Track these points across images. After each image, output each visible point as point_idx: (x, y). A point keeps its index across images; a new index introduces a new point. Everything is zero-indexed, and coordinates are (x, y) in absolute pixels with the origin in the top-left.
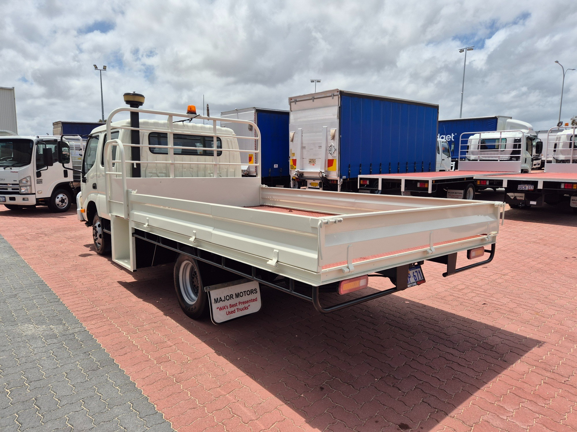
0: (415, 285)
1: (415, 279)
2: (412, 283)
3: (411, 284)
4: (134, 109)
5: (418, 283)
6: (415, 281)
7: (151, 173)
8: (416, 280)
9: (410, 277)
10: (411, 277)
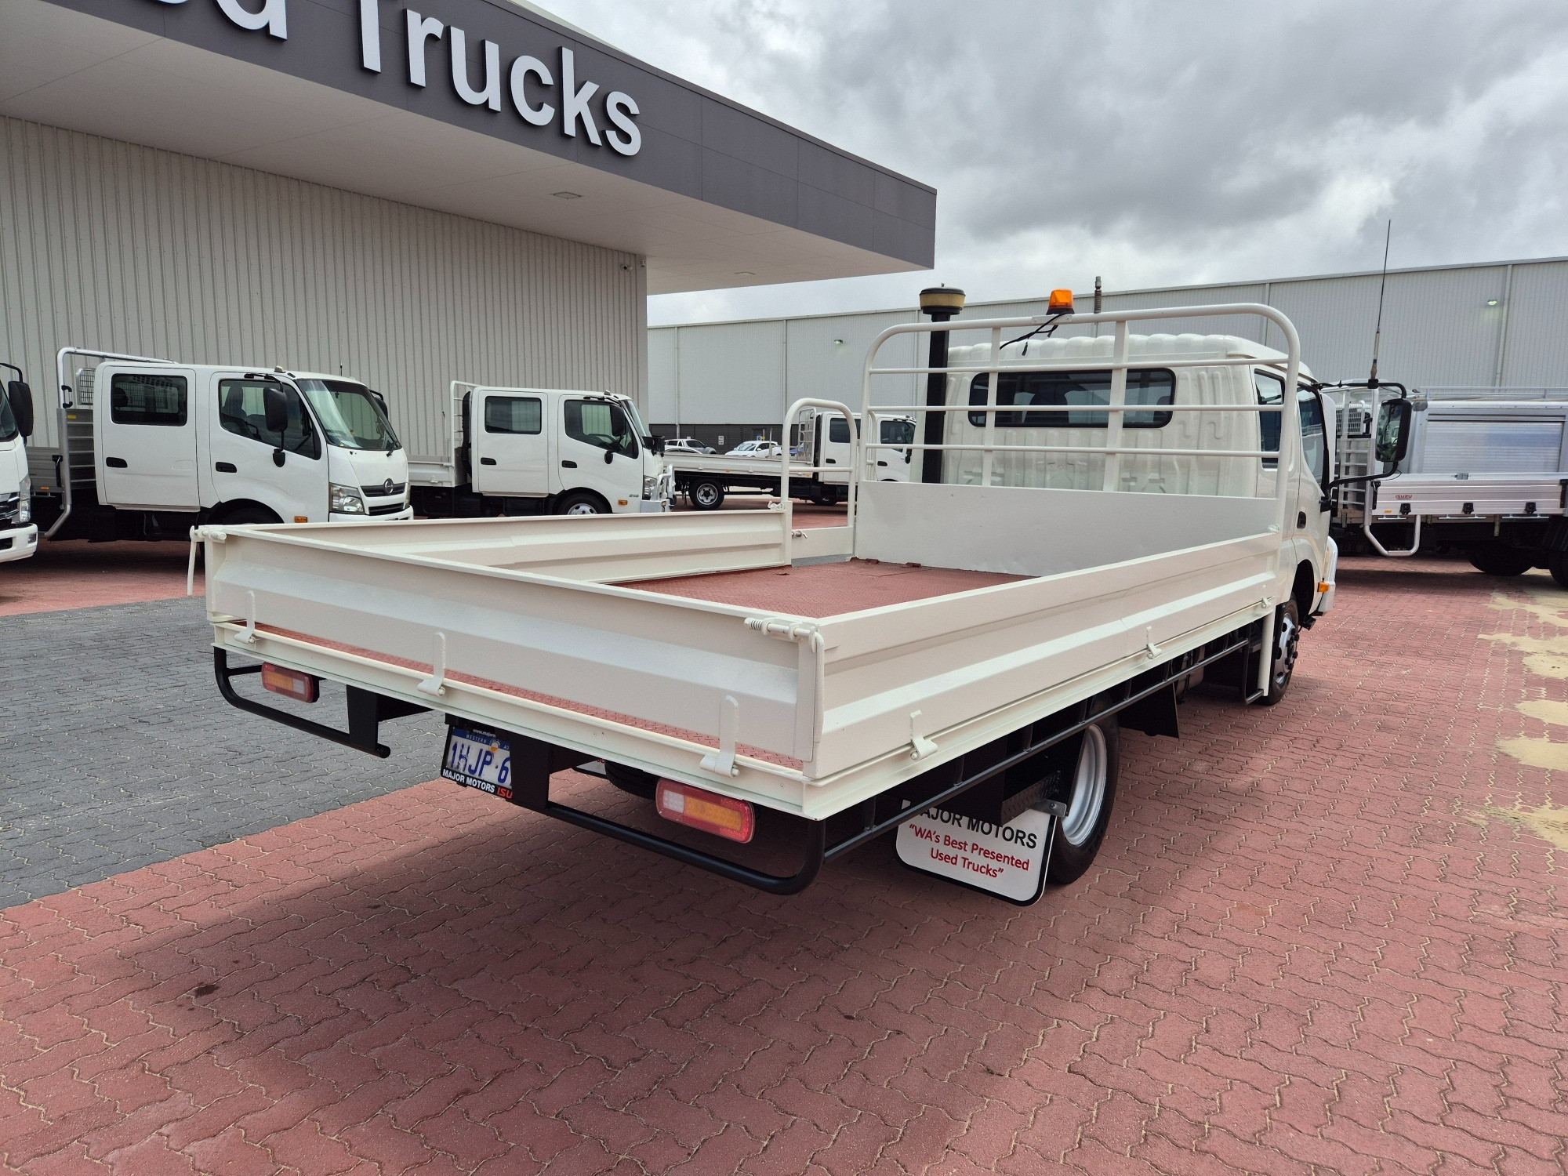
0: (490, 792)
1: (502, 777)
2: (483, 781)
3: (480, 782)
4: (940, 325)
5: (500, 792)
6: (496, 781)
7: (970, 473)
8: (500, 779)
9: (489, 763)
10: (493, 765)
